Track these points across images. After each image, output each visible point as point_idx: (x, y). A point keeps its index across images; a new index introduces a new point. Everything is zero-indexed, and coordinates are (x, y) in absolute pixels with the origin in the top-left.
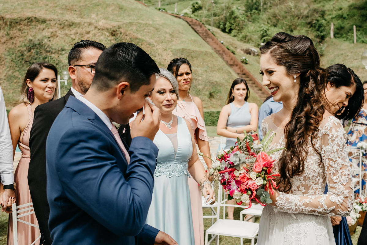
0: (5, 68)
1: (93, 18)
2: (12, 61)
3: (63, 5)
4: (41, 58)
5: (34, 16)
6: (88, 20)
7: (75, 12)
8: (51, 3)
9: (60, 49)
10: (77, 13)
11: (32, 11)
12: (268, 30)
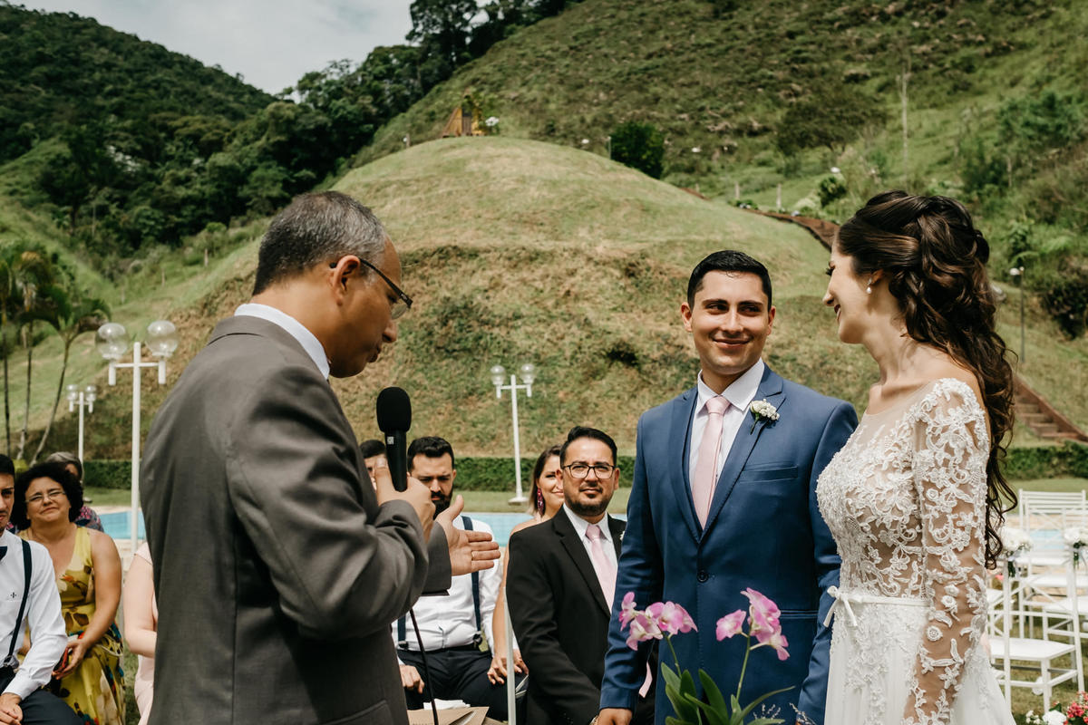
0: (395, 365)
1: (583, 239)
2: (408, 348)
3: (515, 213)
4: (471, 339)
5: (453, 244)
6: (571, 244)
7: (541, 227)
8: (487, 211)
9: (510, 315)
10: (546, 228)
11: (448, 233)
12: (1030, 233)
